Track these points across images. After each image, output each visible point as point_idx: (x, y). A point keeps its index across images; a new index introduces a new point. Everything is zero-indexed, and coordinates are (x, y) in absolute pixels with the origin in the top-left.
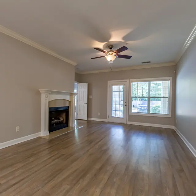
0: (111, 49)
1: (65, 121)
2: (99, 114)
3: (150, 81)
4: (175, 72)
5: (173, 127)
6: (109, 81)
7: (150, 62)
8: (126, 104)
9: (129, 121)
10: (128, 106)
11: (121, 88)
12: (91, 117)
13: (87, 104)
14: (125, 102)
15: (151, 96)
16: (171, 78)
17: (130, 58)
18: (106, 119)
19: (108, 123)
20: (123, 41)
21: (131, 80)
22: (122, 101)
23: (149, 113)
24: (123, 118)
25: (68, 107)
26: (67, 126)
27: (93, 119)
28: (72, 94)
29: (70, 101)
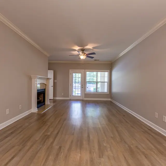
0: (83, 51)
1: (42, 100)
2: (63, 94)
3: (97, 71)
4: (111, 67)
5: (110, 99)
6: (70, 70)
7: (99, 60)
8: (82, 86)
9: (85, 98)
10: (84, 87)
11: (79, 75)
12: (56, 97)
13: (53, 87)
14: (82, 85)
15: (98, 81)
16: (109, 71)
17: (92, 58)
18: (68, 97)
19: (70, 100)
20: (92, 49)
21: (86, 70)
22: (80, 84)
23: (97, 92)
24: (81, 96)
25: (45, 89)
26: (44, 104)
27: (57, 98)
28: (48, 79)
29: (46, 85)
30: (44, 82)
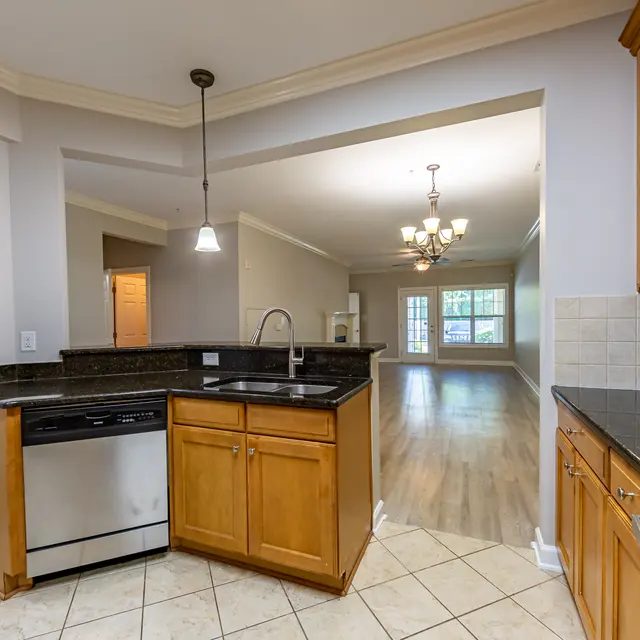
3: (473, 289)
5: (511, 364)
6: (399, 289)
7: (472, 260)
9: (439, 358)
10: (436, 332)
11: (423, 301)
13: (359, 332)
14: (432, 327)
16: (507, 285)
18: (397, 357)
19: (402, 364)
21: (440, 287)
22: (425, 324)
23: (473, 343)
24: (428, 354)
25: (345, 334)
28: (350, 316)
29: (346, 328)
30: (344, 322)
